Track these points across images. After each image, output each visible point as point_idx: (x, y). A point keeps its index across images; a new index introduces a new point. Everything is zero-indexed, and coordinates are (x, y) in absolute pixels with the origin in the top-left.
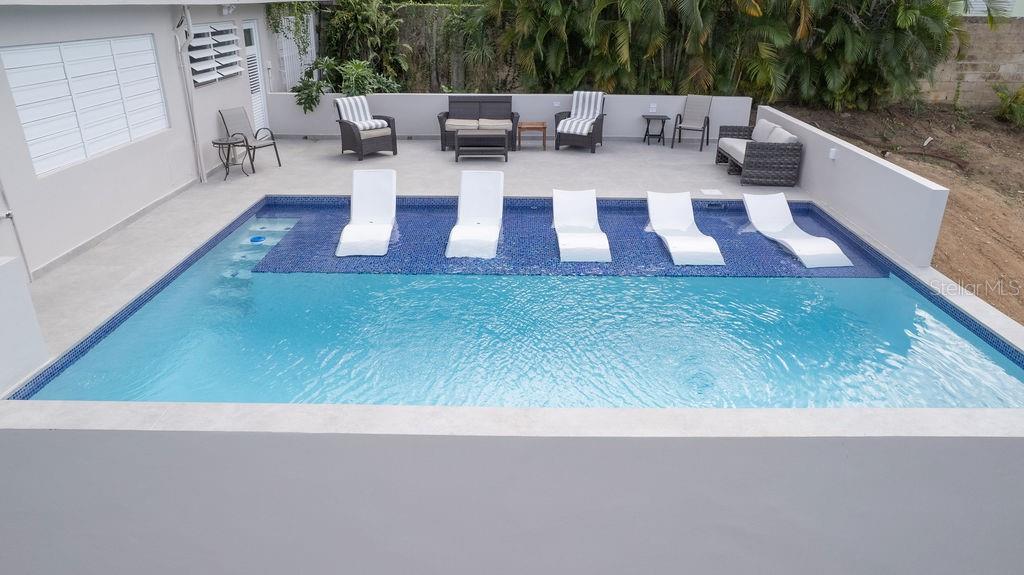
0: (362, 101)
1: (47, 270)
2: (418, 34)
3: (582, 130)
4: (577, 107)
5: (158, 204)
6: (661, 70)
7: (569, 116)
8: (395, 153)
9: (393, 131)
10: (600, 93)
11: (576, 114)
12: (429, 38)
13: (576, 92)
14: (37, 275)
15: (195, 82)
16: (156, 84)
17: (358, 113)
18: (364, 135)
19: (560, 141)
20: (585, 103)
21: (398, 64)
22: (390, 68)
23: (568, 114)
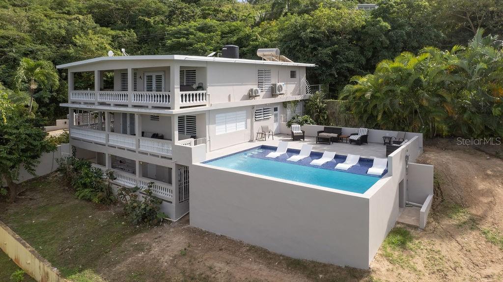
0: (298, 126)
1: (213, 150)
3: (356, 139)
4: (360, 132)
8: (304, 140)
9: (304, 134)
11: (359, 134)
13: (361, 128)
14: (211, 151)
15: (256, 120)
17: (297, 129)
18: (295, 135)
19: (352, 141)
20: (363, 131)
21: (324, 117)
22: (321, 118)
23: (357, 134)
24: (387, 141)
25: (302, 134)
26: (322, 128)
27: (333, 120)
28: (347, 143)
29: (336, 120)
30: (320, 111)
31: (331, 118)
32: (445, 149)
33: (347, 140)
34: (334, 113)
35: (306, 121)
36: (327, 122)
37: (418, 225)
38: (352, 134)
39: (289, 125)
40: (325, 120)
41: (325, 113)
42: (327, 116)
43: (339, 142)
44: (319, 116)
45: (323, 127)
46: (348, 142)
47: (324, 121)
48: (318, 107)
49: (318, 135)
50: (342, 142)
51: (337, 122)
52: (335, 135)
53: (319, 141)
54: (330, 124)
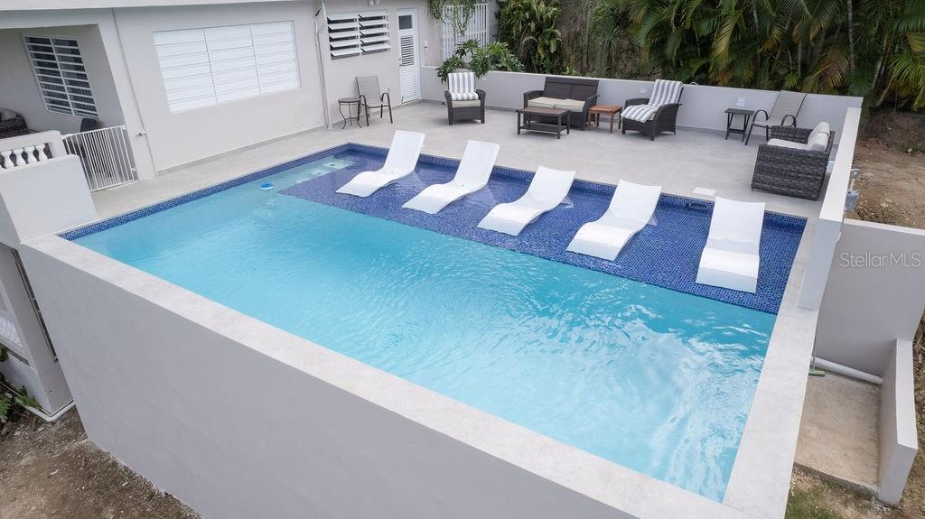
0: (469, 77)
1: (169, 171)
2: (575, 21)
3: (641, 117)
4: (656, 95)
5: (277, 140)
6: (797, 64)
7: (647, 104)
8: (483, 122)
9: (483, 103)
10: (679, 83)
11: (653, 102)
12: (583, 25)
13: (658, 80)
14: (161, 173)
15: (332, 55)
16: (293, 56)
17: (463, 87)
18: (455, 105)
19: (629, 127)
20: (663, 91)
21: (549, 47)
22: (540, 51)
23: (646, 101)
24: (738, 123)
25: (478, 103)
26: (537, 80)
27: (573, 57)
28: (611, 131)
29: (581, 58)
30: (539, 29)
31: (568, 50)
32: (915, 151)
33: (612, 121)
34: (577, 35)
35: (496, 61)
36: (556, 62)
37: (873, 488)
38: (629, 103)
39: (443, 74)
40: (552, 57)
41: (553, 35)
42: (559, 45)
43: (589, 128)
44: (535, 44)
45: (542, 77)
46: (616, 126)
47: (548, 60)
48: (533, 17)
49: (526, 105)
50: (597, 129)
51: (585, 65)
52: (576, 105)
53: (529, 127)
54: (564, 70)
